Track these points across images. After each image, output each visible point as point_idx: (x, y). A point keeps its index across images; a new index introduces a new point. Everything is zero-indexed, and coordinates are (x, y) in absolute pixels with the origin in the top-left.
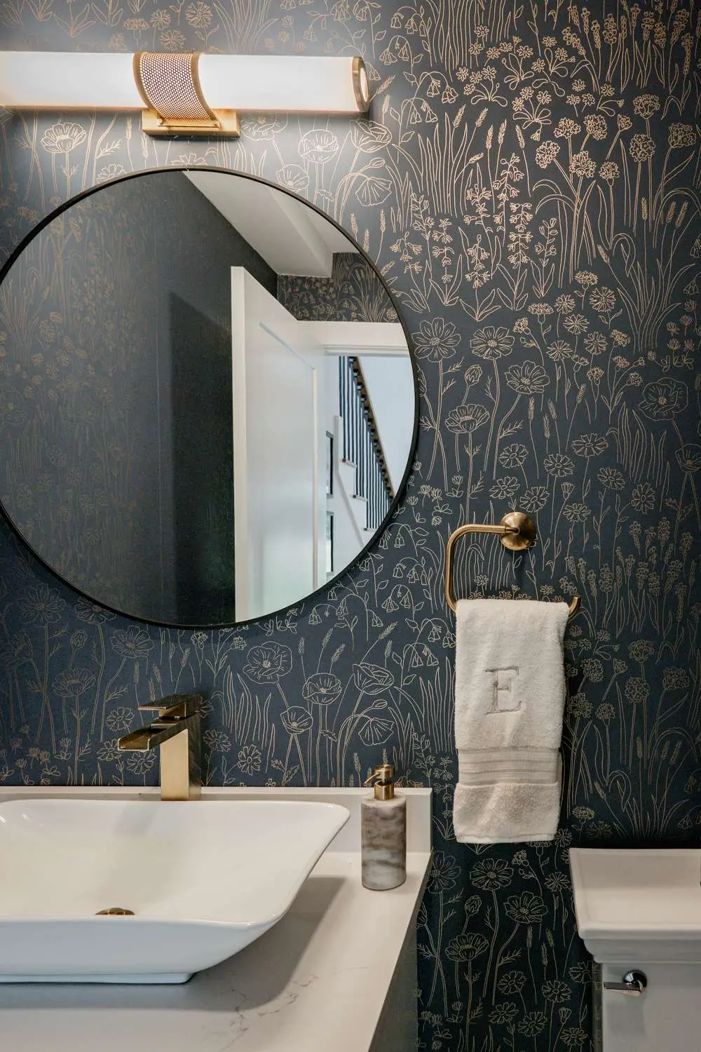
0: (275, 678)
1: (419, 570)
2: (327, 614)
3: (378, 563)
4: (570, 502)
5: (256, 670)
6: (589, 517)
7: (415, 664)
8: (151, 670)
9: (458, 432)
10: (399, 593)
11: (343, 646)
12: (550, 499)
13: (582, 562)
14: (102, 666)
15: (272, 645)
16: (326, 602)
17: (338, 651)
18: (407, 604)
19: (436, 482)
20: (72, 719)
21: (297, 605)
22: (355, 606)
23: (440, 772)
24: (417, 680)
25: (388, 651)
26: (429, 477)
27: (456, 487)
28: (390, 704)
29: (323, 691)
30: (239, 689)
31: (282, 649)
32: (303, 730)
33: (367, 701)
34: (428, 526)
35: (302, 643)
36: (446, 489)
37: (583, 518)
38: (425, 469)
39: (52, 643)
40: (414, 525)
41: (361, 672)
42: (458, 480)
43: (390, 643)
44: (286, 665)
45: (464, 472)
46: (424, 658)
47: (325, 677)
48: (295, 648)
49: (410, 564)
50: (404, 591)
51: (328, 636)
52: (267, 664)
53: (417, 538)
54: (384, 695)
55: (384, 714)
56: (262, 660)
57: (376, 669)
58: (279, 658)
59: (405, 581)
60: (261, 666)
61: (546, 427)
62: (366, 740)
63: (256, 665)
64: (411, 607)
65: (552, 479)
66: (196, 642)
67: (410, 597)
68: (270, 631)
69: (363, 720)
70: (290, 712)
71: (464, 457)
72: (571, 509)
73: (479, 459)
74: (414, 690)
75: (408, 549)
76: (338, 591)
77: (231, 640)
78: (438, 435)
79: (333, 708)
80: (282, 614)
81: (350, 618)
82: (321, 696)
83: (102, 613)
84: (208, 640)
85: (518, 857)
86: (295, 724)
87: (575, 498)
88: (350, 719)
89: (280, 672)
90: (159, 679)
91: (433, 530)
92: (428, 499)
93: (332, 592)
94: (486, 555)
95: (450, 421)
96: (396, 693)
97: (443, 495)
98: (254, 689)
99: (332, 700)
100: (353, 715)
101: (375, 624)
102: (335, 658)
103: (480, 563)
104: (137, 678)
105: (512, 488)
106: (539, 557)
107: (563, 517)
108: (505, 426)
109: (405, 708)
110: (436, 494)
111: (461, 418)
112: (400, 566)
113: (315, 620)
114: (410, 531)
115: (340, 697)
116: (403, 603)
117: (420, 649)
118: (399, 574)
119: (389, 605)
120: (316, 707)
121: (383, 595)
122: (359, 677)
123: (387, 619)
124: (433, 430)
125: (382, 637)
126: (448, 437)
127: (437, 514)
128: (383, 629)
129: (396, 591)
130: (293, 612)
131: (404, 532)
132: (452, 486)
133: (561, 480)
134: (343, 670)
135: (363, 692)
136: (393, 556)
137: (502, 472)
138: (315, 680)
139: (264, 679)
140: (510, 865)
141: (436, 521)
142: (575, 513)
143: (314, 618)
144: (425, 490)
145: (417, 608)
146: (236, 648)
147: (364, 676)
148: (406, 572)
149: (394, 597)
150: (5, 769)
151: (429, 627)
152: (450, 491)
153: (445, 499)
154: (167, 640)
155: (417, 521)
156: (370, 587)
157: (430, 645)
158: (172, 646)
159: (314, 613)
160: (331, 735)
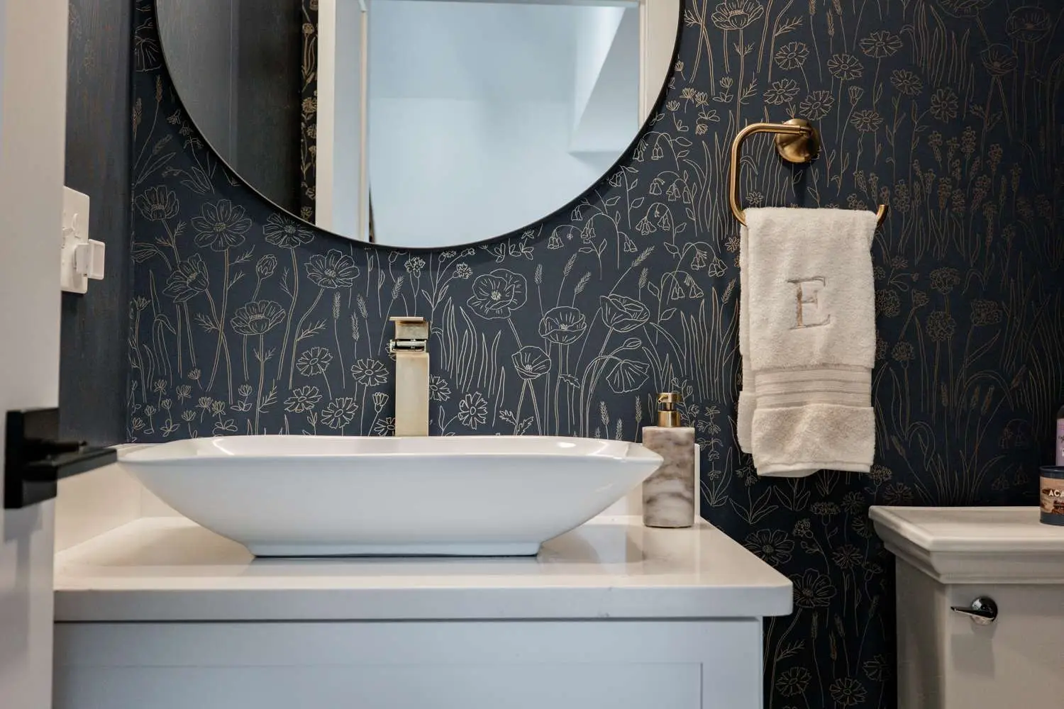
0: (506, 313)
1: (680, 185)
2: (570, 236)
3: (631, 177)
4: (858, 109)
5: (484, 303)
6: (882, 126)
7: (675, 295)
8: (354, 302)
9: (726, 29)
10: (657, 212)
11: (589, 274)
12: (835, 105)
13: (874, 178)
14: (294, 299)
15: (502, 274)
16: (570, 222)
17: (582, 281)
18: (666, 225)
19: (701, 85)
20: (254, 364)
21: (535, 227)
22: (603, 229)
23: (705, 425)
24: (677, 315)
25: (642, 282)
26: (692, 80)
27: (725, 90)
28: (646, 343)
29: (564, 328)
30: (461, 325)
31: (515, 278)
32: (540, 375)
33: (617, 340)
34: (691, 135)
35: (539, 270)
36: (713, 92)
37: (873, 127)
38: (688, 70)
39: (234, 271)
40: (674, 133)
41: (610, 305)
42: (727, 82)
43: (645, 271)
44: (520, 297)
45: (734, 74)
46: (686, 289)
47: (568, 311)
48: (531, 276)
49: (669, 179)
50: (662, 210)
51: (571, 263)
52: (496, 296)
53: (677, 148)
54: (637, 333)
55: (637, 355)
56: (489, 290)
57: (629, 301)
58: (510, 290)
59: (663, 198)
60: (489, 298)
61: (830, 23)
62: (615, 387)
63: (483, 297)
64: (671, 229)
65: (837, 81)
66: (411, 269)
67: (669, 216)
68: (500, 257)
69: (612, 363)
70: (523, 352)
71: (734, 57)
72: (860, 116)
73: (751, 59)
74: (674, 326)
75: (668, 162)
76: (583, 210)
77: (454, 267)
78: (704, 32)
79: (575, 348)
80: (515, 237)
81: (597, 242)
82: (562, 334)
83: (296, 234)
84: (425, 269)
85: (800, 527)
86: (529, 368)
87: (865, 104)
88: (595, 361)
89: (512, 305)
90: (364, 313)
91: (697, 139)
92: (691, 104)
93: (577, 211)
94: (760, 169)
95: (718, 16)
96: (652, 331)
97: (709, 99)
98: (481, 326)
99: (575, 339)
100: (601, 357)
101: (627, 248)
102: (579, 288)
103: (753, 178)
104: (336, 312)
105: (790, 92)
106: (823, 171)
107: (851, 127)
108: (782, 22)
109: (663, 347)
110: (701, 99)
111: (731, 13)
112: (658, 181)
113: (556, 244)
114: (670, 141)
115: (584, 336)
116: (661, 224)
117: (681, 277)
118: (657, 191)
119: (644, 227)
120: (555, 347)
121: (638, 215)
122: (608, 310)
123: (642, 242)
124: (697, 27)
125: (636, 264)
126: (715, 33)
127: (702, 121)
128: (638, 254)
129: (653, 210)
130: (529, 234)
131: (663, 142)
132: (720, 89)
133: (847, 84)
134: (588, 303)
135: (612, 329)
136: (650, 170)
137: (779, 75)
138: (554, 314)
139: (492, 313)
140: (791, 537)
141: (700, 129)
142: (865, 121)
143: (554, 241)
144: (688, 93)
145: (679, 230)
146: (460, 276)
147: (613, 310)
148: (665, 188)
149: (651, 218)
150: (168, 423)
151: (692, 253)
152: (717, 95)
153: (712, 105)
154: (375, 266)
155: (679, 129)
156: (622, 206)
157: (693, 273)
158: (381, 274)
159: (554, 236)
160: (572, 380)
